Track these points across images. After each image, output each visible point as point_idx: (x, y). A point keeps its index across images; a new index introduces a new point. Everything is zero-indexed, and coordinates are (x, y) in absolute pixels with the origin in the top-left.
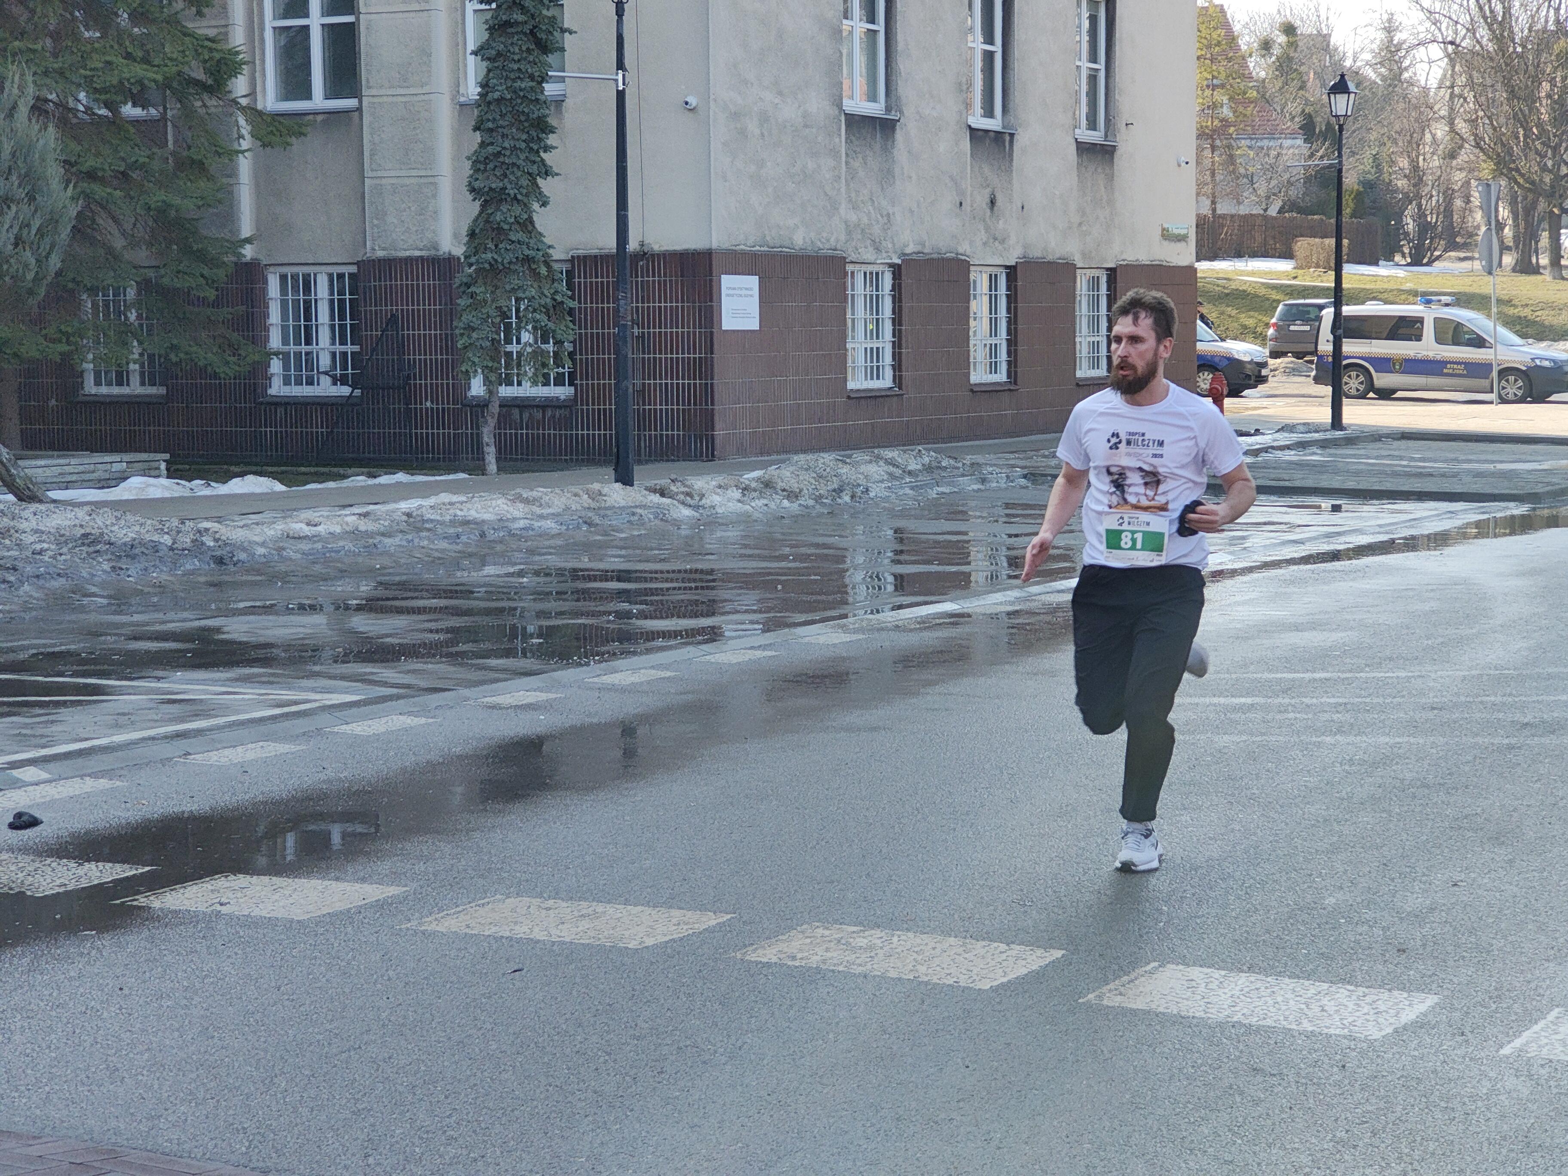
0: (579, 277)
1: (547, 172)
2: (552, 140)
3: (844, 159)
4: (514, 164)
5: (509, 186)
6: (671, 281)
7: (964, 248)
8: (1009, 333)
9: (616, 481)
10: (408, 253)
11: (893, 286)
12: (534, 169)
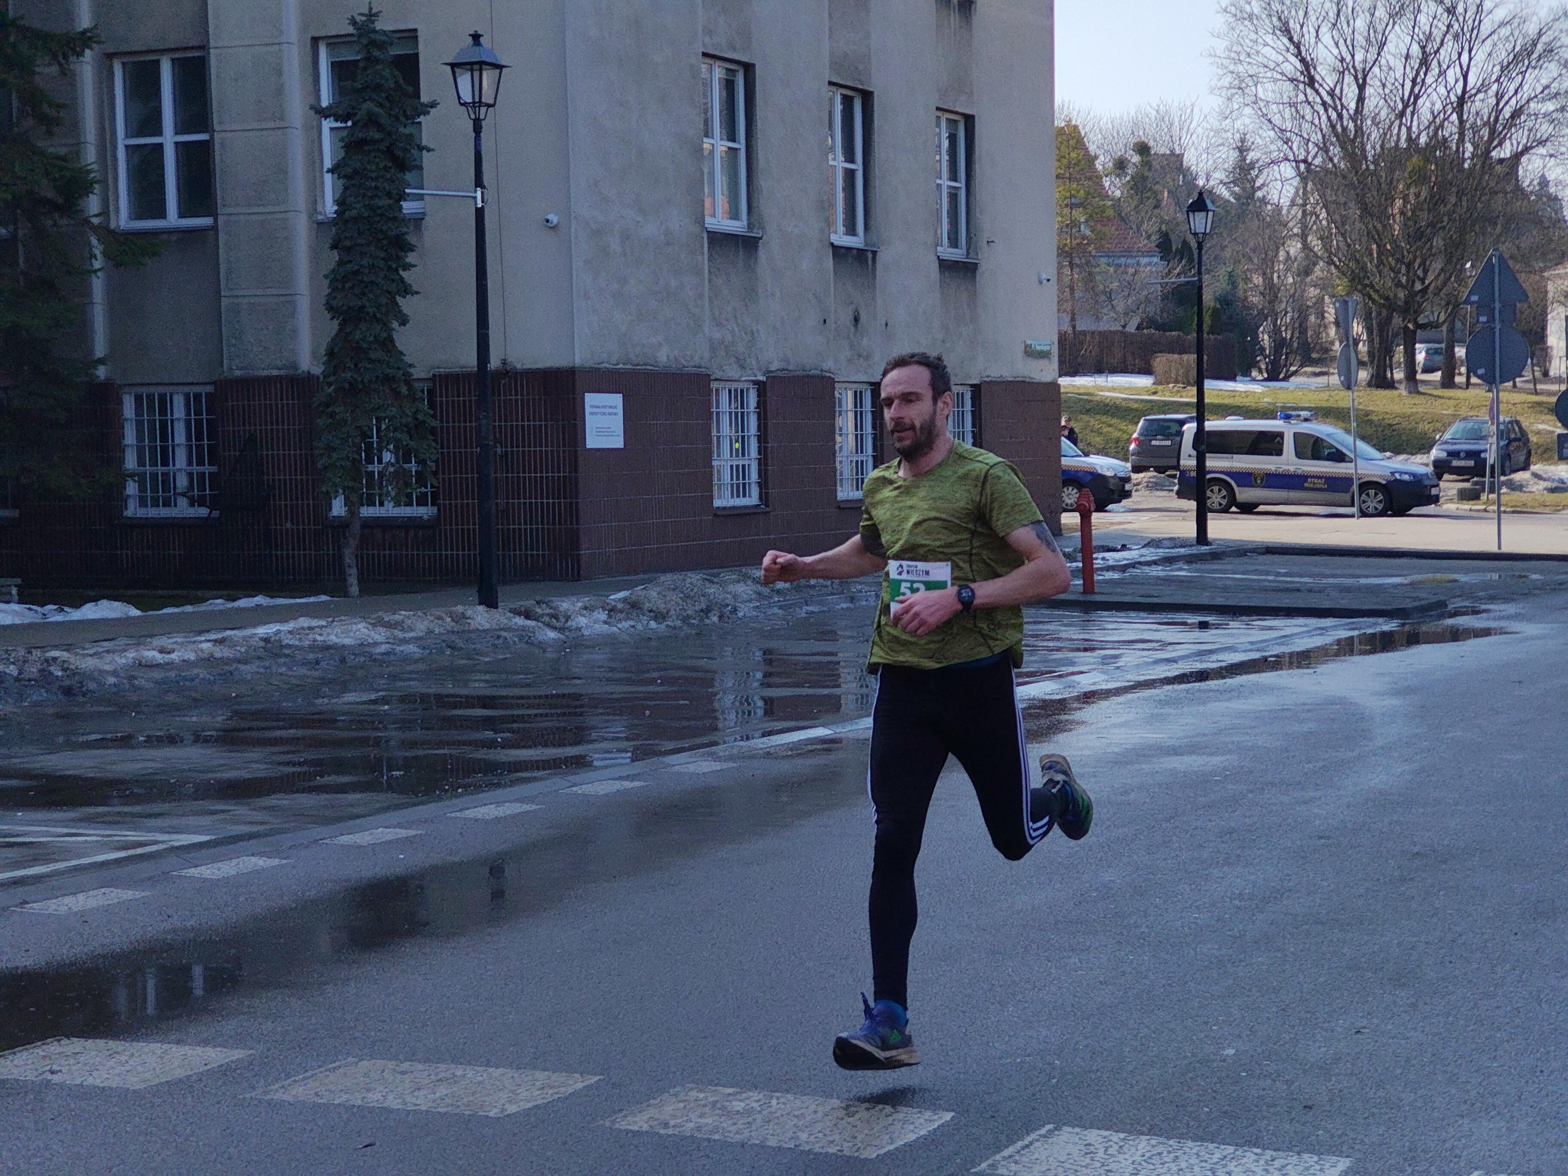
0: (441, 396)
1: (407, 290)
2: (411, 258)
3: (706, 276)
4: (372, 282)
5: (367, 304)
6: (534, 399)
7: (829, 364)
8: (875, 449)
9: (480, 604)
10: (265, 373)
11: (758, 403)
12: (393, 287)
